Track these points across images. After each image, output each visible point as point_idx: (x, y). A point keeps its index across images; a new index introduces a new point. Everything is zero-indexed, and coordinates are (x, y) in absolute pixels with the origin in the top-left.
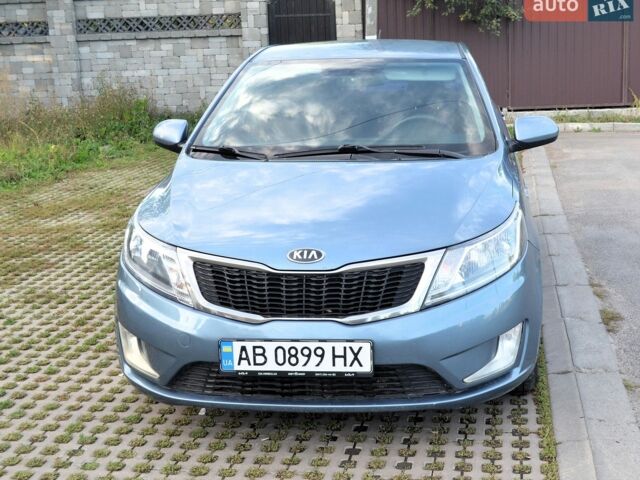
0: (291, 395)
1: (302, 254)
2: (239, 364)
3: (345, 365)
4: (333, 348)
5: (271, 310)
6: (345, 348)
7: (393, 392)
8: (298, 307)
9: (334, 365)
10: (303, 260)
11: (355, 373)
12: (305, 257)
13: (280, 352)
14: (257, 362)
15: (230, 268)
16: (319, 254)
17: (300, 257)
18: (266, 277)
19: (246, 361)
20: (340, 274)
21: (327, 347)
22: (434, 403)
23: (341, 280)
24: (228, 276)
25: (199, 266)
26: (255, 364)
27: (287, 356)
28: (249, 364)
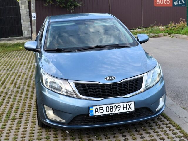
0: (109, 121)
1: (109, 78)
2: (95, 113)
3: (127, 109)
4: (123, 105)
5: (102, 96)
6: (126, 104)
7: (137, 116)
8: (111, 94)
9: (123, 110)
10: (110, 80)
11: (130, 111)
12: (111, 79)
13: (108, 108)
14: (101, 112)
15: (88, 84)
16: (114, 78)
17: (109, 79)
18: (100, 86)
19: (97, 112)
20: (122, 83)
21: (121, 105)
22: (149, 118)
23: (122, 85)
24: (87, 87)
25: (77, 85)
26: (100, 113)
27: (110, 109)
28: (98, 113)
